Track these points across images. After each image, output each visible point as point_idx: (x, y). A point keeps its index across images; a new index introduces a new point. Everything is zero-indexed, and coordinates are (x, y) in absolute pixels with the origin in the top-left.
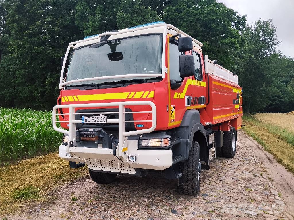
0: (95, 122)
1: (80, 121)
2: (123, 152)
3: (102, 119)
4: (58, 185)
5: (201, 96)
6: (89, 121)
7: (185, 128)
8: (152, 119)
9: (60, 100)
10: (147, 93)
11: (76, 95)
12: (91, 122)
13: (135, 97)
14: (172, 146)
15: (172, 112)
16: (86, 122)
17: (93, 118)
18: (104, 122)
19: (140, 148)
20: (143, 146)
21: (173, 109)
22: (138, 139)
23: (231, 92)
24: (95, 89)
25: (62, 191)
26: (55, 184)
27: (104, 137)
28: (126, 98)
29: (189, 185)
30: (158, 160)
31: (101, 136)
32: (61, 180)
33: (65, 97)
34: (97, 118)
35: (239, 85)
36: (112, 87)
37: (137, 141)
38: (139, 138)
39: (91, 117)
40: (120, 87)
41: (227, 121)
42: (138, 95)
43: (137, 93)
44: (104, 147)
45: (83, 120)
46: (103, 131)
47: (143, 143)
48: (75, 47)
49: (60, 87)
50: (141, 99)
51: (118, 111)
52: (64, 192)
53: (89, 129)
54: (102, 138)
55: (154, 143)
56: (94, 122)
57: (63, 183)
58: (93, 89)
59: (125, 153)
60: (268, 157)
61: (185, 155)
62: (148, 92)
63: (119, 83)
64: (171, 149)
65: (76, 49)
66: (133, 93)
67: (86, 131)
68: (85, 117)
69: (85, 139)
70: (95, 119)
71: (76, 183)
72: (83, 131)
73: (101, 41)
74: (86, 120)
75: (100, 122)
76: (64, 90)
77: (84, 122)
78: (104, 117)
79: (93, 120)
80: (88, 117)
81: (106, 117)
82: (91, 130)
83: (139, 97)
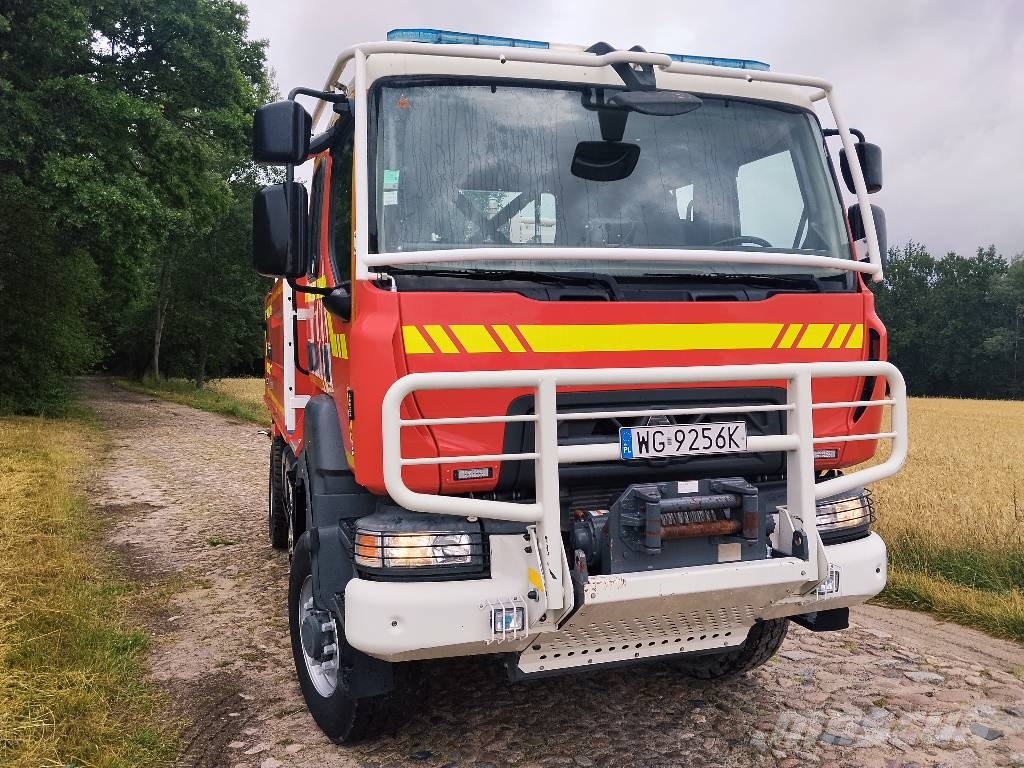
0: (691, 449)
3: (725, 434)
6: (659, 448)
8: (893, 429)
10: (844, 328)
11: (512, 321)
12: (671, 450)
13: (803, 345)
16: (644, 455)
17: (680, 437)
18: (734, 449)
24: (613, 298)
30: (878, 571)
33: (431, 329)
34: (700, 433)
39: (669, 430)
43: (811, 328)
45: (630, 445)
50: (824, 354)
53: (679, 483)
56: (685, 450)
58: (603, 299)
62: (847, 327)
66: (795, 329)
67: (663, 495)
68: (634, 431)
69: (682, 534)
70: (689, 438)
74: (643, 443)
75: (714, 449)
76: (394, 288)
77: (636, 454)
78: (733, 426)
79: (681, 442)
80: (652, 430)
81: (742, 425)
82: (688, 486)
83: (820, 344)
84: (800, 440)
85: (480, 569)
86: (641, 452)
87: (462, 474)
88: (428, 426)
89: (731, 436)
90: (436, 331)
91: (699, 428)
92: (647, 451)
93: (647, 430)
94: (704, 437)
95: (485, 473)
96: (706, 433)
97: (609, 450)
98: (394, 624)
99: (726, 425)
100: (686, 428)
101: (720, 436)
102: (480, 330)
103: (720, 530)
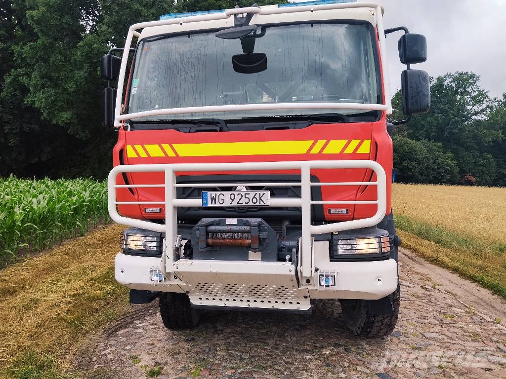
0: (238, 203)
2: (313, 269)
3: (257, 196)
6: (222, 202)
8: (376, 199)
9: (122, 152)
10: (355, 143)
11: (170, 143)
12: (227, 203)
13: (325, 152)
16: (214, 205)
17: (233, 197)
18: (262, 204)
22: (330, 239)
24: (221, 130)
27: (267, 236)
28: (304, 152)
30: (379, 280)
31: (262, 235)
34: (244, 196)
36: (265, 128)
37: (327, 243)
39: (227, 193)
40: (288, 128)
42: (335, 146)
43: (332, 142)
44: (265, 258)
45: (206, 200)
46: (265, 224)
47: (339, 248)
48: (142, 36)
49: (117, 124)
50: (341, 156)
51: (300, 181)
52: (110, 357)
53: (227, 219)
54: (264, 239)
55: (365, 246)
56: (235, 204)
58: (216, 131)
59: (316, 270)
62: (358, 141)
63: (282, 119)
65: (145, 40)
66: (321, 143)
67: (218, 224)
68: (209, 193)
69: (221, 243)
70: (238, 198)
72: (212, 224)
73: (236, 26)
74: (213, 199)
75: (251, 204)
76: (129, 130)
77: (209, 204)
78: (262, 192)
79: (233, 200)
80: (218, 193)
81: (267, 193)
82: (232, 221)
83: (338, 151)
84: (305, 202)
85: (158, 253)
86: (212, 203)
87: (148, 210)
88: (136, 188)
89: (260, 198)
90: (139, 148)
91: (243, 193)
92: (215, 203)
93: (216, 193)
94: (246, 197)
95: (157, 210)
96: (247, 196)
97: (196, 202)
98: (122, 272)
99: (258, 192)
100: (236, 193)
101: (254, 197)
102: (157, 146)
103: (241, 244)
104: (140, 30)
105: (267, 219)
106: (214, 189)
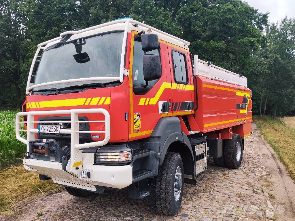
0: (49, 131)
1: (36, 130)
2: (75, 167)
3: (56, 128)
4: (35, 196)
5: (186, 102)
6: (44, 130)
7: (156, 139)
8: (104, 130)
9: (25, 105)
10: (103, 98)
11: (38, 101)
12: (46, 132)
13: (91, 104)
14: (134, 160)
15: (135, 121)
16: (41, 132)
18: (57, 132)
19: (97, 162)
20: (101, 160)
21: (137, 118)
23: (234, 96)
24: (56, 94)
25: (34, 204)
26: (31, 195)
27: (55, 149)
28: (82, 105)
29: (163, 205)
30: (114, 177)
31: (52, 148)
32: (40, 191)
33: (29, 103)
35: (248, 88)
36: (71, 92)
37: (93, 154)
38: (96, 151)
39: (46, 126)
40: (78, 92)
41: (229, 128)
42: (95, 101)
43: (94, 99)
44: (56, 160)
45: (39, 129)
46: (55, 142)
47: (100, 157)
48: (45, 48)
49: (27, 93)
50: (97, 106)
51: (70, 120)
53: (43, 139)
54: (54, 150)
57: (39, 195)
58: (54, 94)
59: (77, 168)
60: (279, 169)
61: (154, 171)
62: (105, 98)
63: (78, 87)
64: (132, 164)
66: (89, 100)
67: (40, 142)
68: (41, 126)
70: (49, 128)
71: (54, 195)
72: (37, 142)
74: (42, 129)
75: (53, 132)
76: (30, 95)
78: (57, 126)
79: (48, 130)
80: (43, 126)
81: (59, 126)
82: (45, 141)
83: (96, 104)
84: (74, 132)
91: (51, 126)
94: (52, 129)
100: (49, 126)
102: (34, 103)
104: (44, 46)
105: (57, 139)
106: (43, 124)
